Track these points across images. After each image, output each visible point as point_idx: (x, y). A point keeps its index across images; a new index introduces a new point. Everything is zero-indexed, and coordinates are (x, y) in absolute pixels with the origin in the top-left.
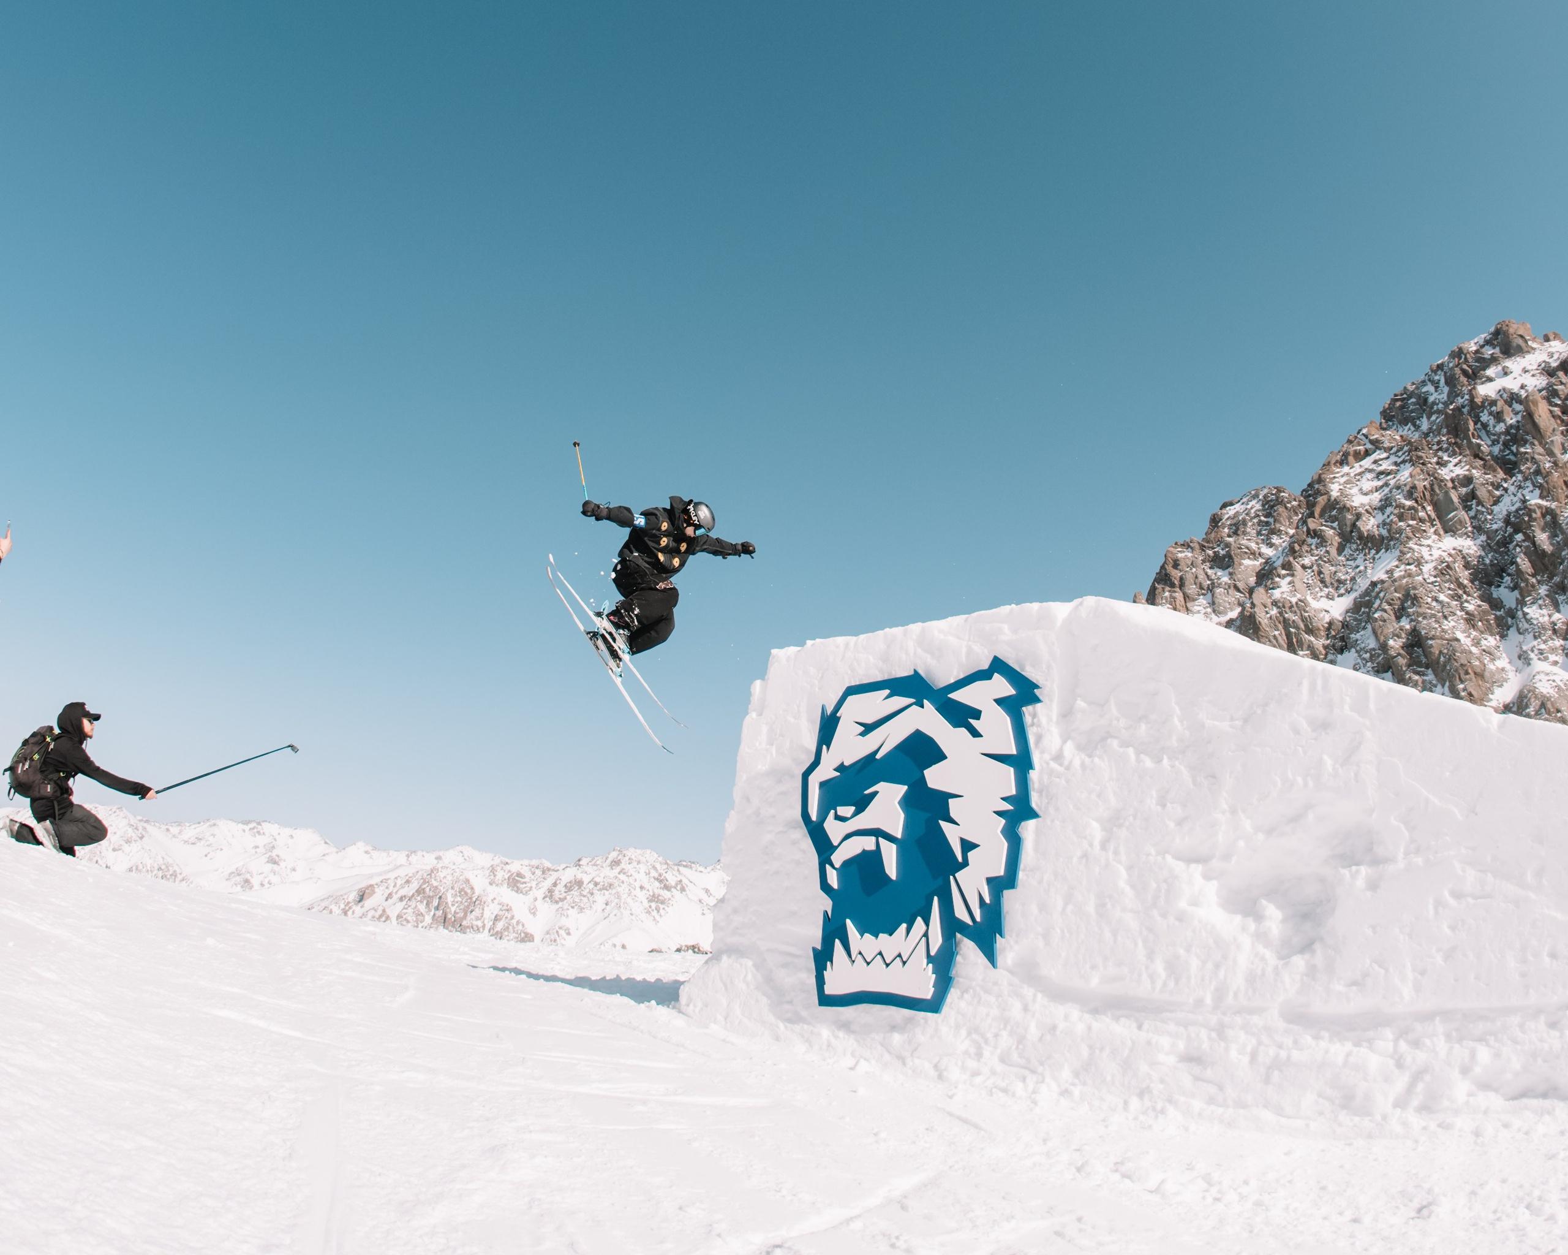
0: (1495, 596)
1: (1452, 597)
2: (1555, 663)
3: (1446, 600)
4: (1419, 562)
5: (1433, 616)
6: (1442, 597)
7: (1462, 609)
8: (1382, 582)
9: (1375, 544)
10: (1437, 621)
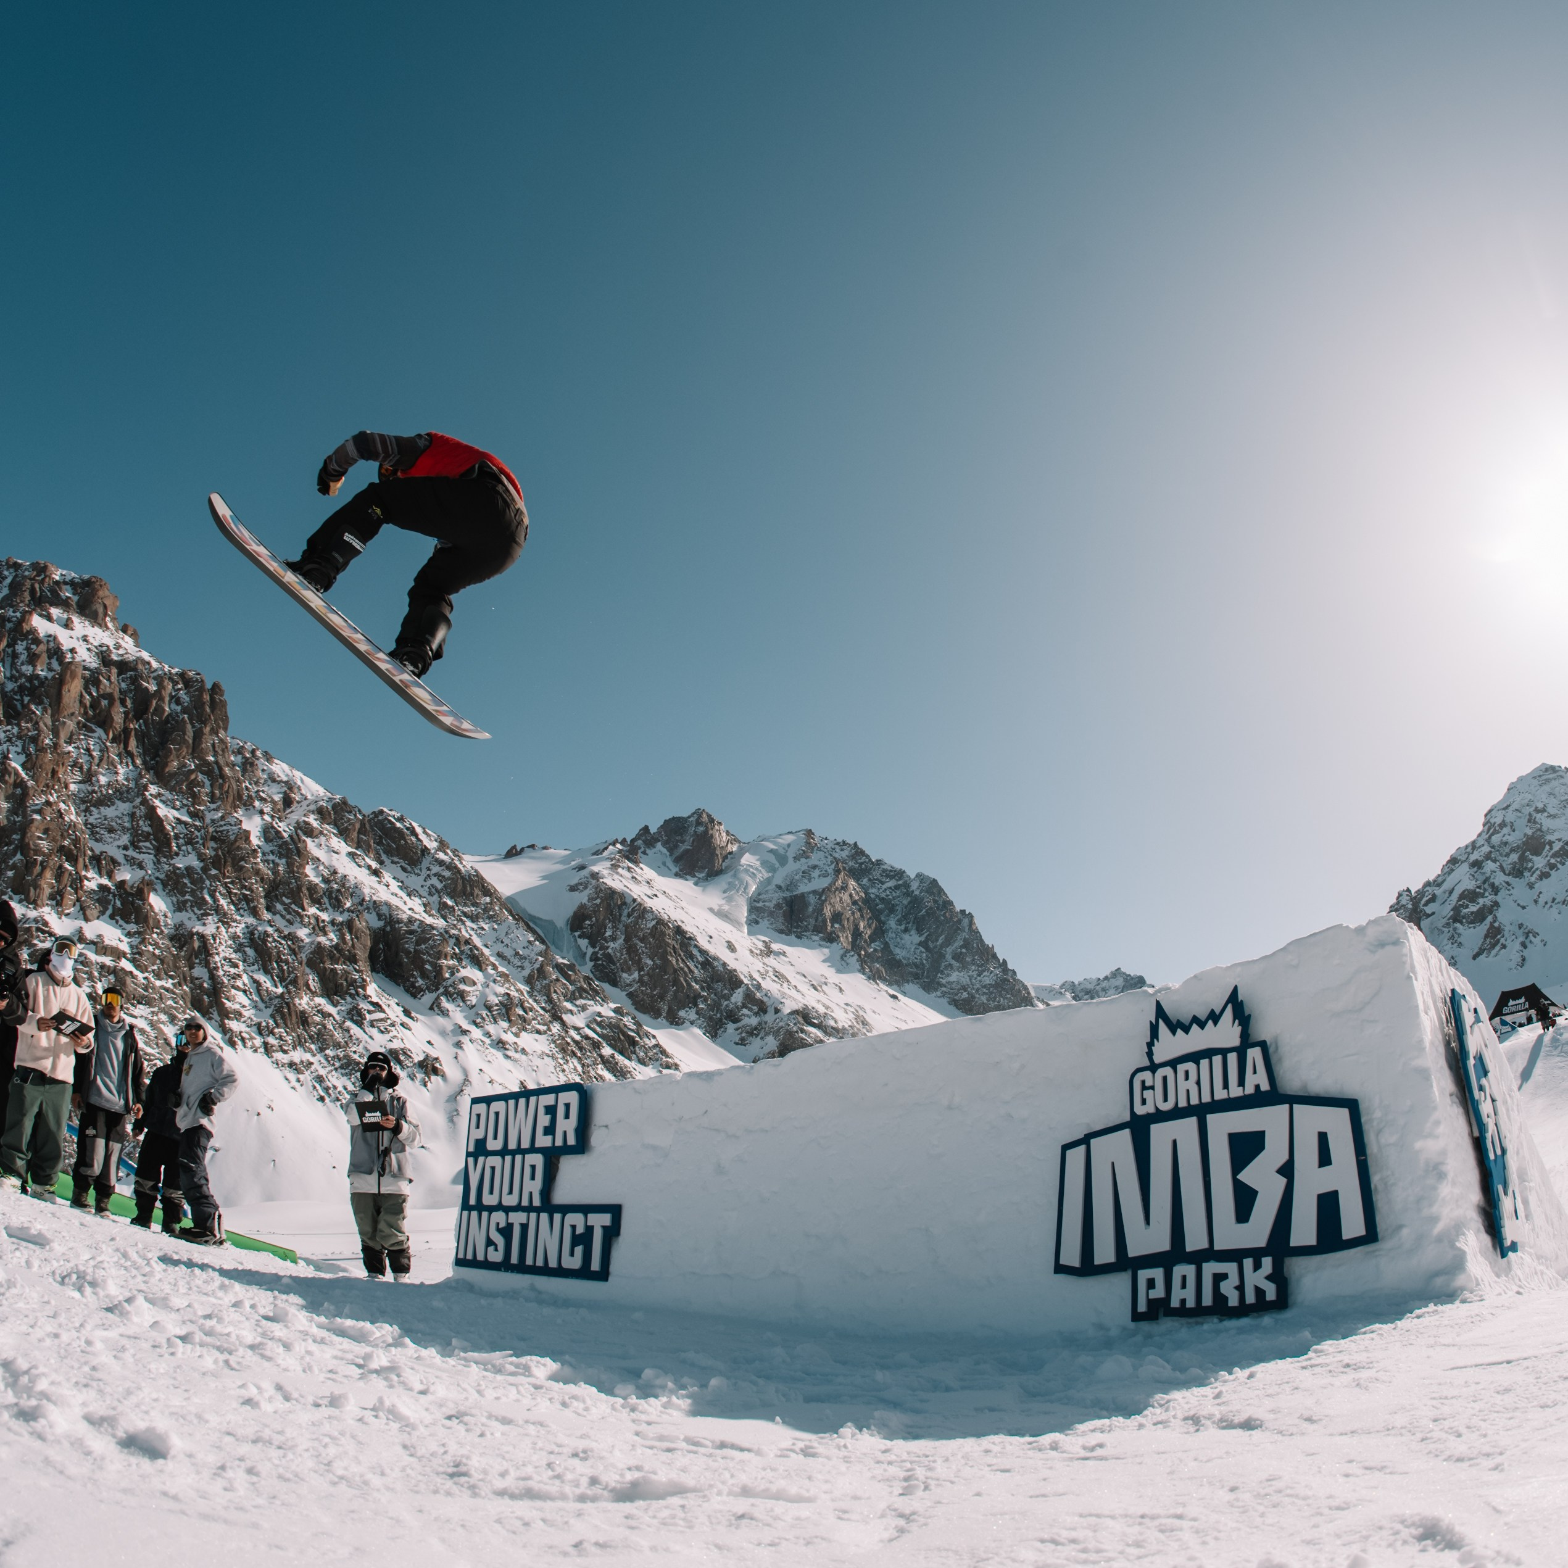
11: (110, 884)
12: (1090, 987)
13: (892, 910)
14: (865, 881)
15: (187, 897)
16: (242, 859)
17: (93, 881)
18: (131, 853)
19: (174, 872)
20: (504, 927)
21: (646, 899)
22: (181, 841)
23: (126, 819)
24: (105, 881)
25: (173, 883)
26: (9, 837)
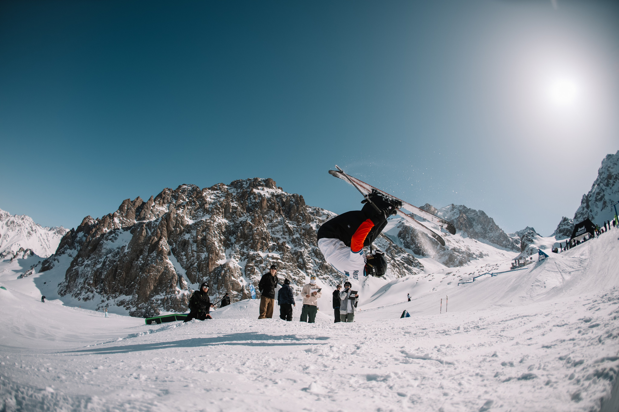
0: (230, 238)
1: (218, 233)
2: (237, 261)
3: (217, 233)
4: (214, 221)
5: (212, 235)
6: (216, 232)
7: (220, 237)
8: (204, 221)
9: (206, 211)
10: (212, 237)
11: (275, 244)
12: (522, 232)
13: (474, 220)
14: (467, 214)
15: (297, 244)
16: (311, 233)
17: (271, 244)
18: (283, 236)
19: (293, 239)
20: (380, 239)
21: (415, 227)
22: (295, 232)
23: (281, 229)
24: (275, 243)
25: (293, 241)
26: (249, 237)
